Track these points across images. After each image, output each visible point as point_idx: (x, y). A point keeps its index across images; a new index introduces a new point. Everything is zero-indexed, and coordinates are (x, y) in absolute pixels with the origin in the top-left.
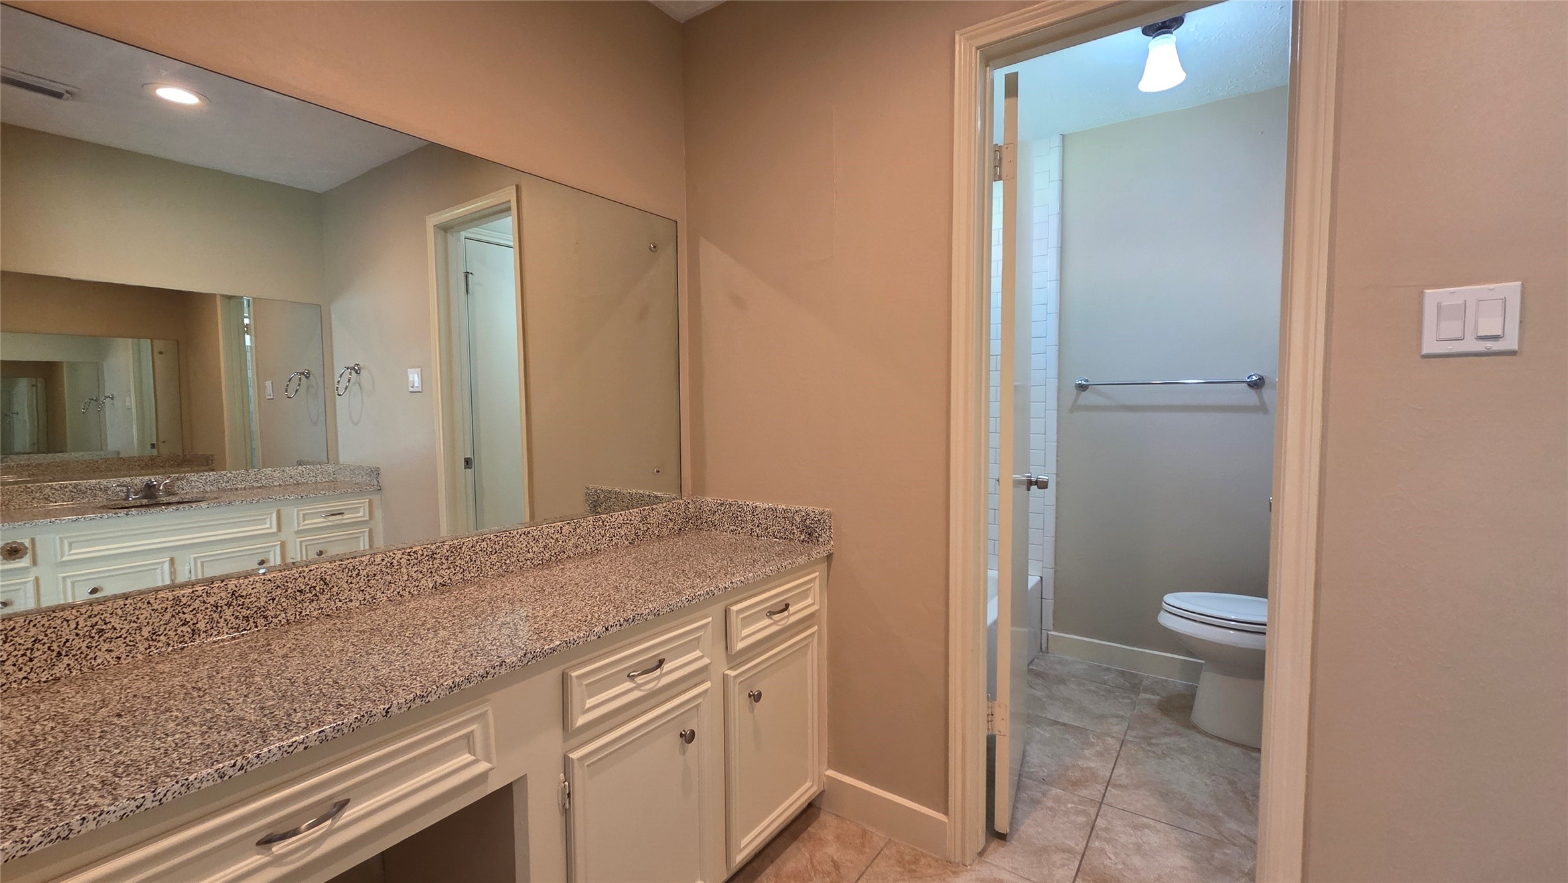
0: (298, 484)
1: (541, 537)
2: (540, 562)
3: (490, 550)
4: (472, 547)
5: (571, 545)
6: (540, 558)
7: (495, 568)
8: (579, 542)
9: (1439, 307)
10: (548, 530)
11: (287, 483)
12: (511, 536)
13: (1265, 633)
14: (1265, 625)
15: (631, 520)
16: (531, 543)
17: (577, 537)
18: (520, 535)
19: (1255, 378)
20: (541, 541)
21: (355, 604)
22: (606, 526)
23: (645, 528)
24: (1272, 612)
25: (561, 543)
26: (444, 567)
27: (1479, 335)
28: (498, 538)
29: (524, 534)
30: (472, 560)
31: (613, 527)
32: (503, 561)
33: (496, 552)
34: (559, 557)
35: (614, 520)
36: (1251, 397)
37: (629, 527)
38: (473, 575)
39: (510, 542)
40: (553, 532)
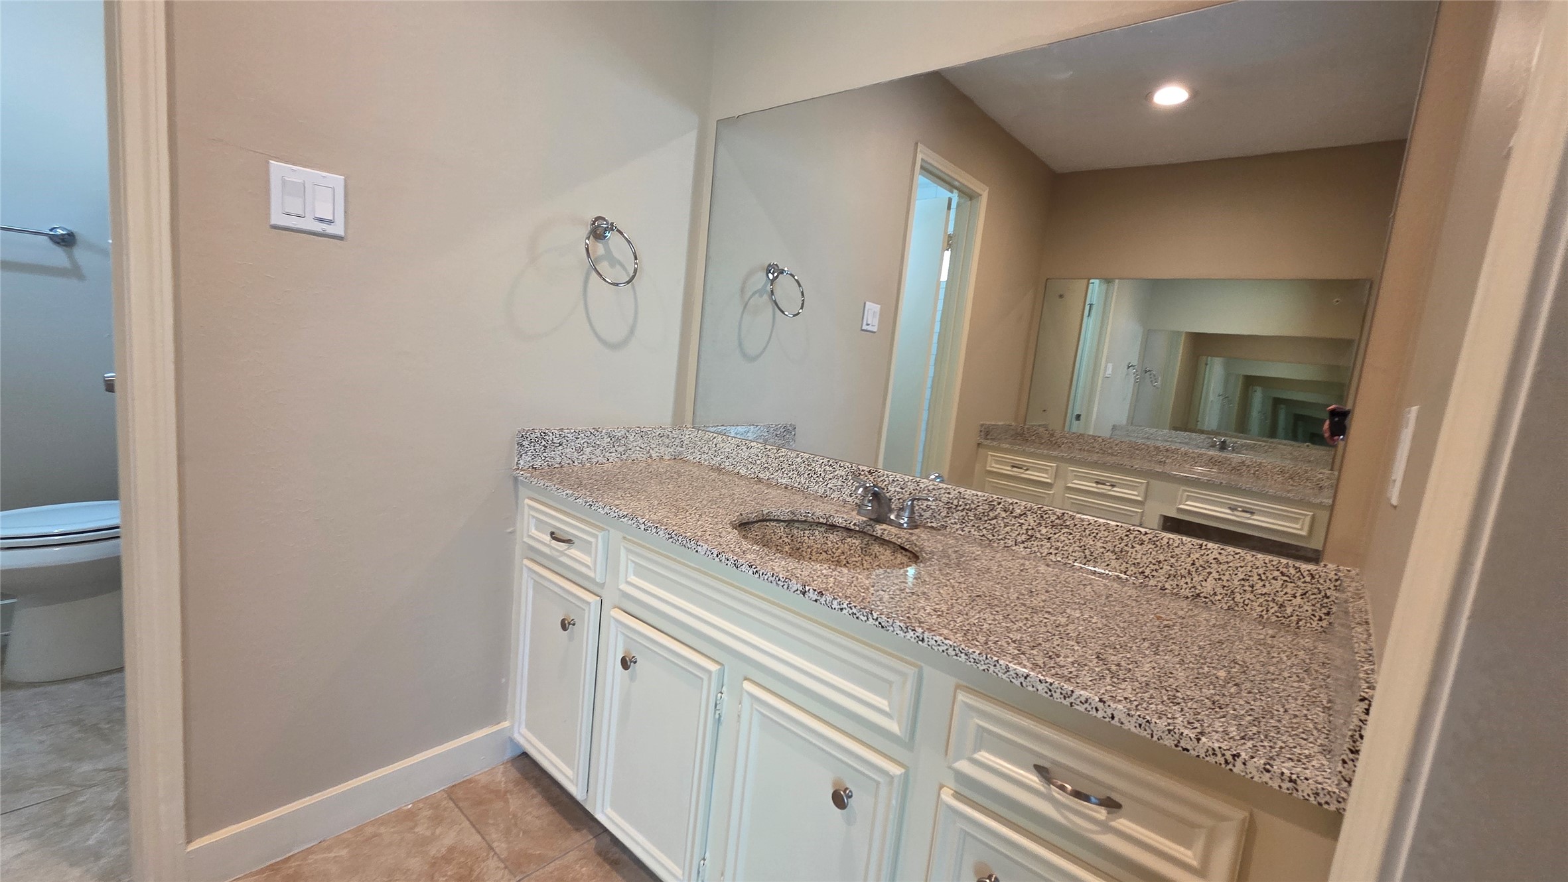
9: (284, 182)
13: (118, 537)
14: (117, 527)
19: (60, 232)
24: (126, 513)
27: (316, 216)
36: (58, 256)
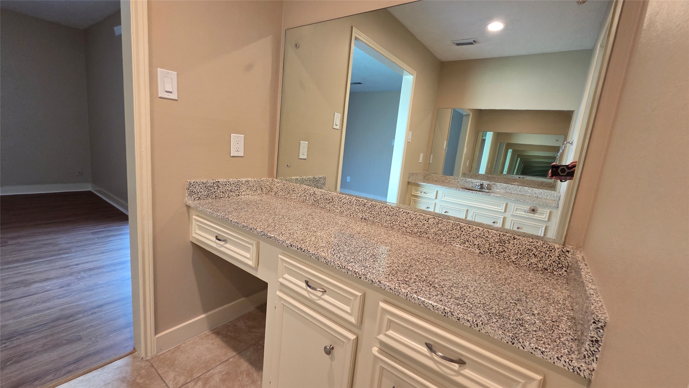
0: (537, 197)
1: (414, 218)
2: (411, 232)
3: (388, 213)
4: (380, 208)
5: (432, 231)
6: (411, 230)
7: (387, 223)
8: (438, 232)
10: (420, 216)
11: (533, 196)
12: (399, 211)
15: (487, 237)
16: (408, 219)
17: (438, 229)
18: (404, 213)
20: (414, 221)
21: (338, 211)
22: (462, 231)
23: (501, 249)
25: (426, 227)
26: (367, 212)
28: (392, 209)
29: (406, 212)
30: (378, 214)
31: (468, 234)
32: (392, 221)
33: (390, 216)
34: (422, 235)
35: (471, 230)
37: (484, 241)
38: (377, 221)
39: (397, 214)
40: (423, 219)
